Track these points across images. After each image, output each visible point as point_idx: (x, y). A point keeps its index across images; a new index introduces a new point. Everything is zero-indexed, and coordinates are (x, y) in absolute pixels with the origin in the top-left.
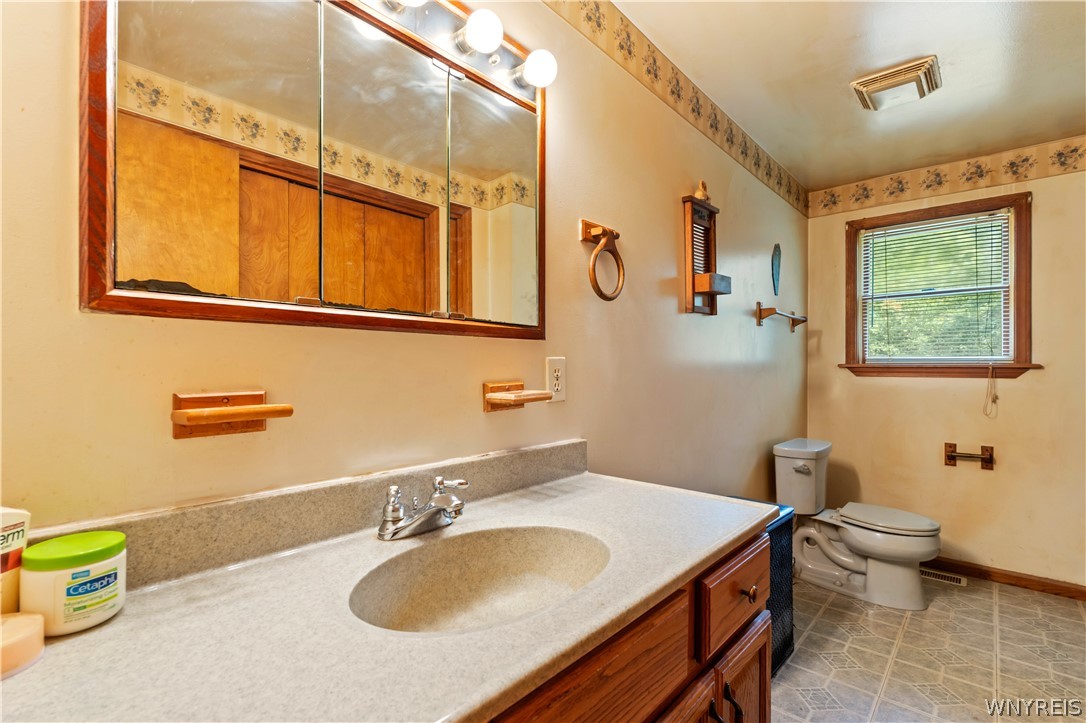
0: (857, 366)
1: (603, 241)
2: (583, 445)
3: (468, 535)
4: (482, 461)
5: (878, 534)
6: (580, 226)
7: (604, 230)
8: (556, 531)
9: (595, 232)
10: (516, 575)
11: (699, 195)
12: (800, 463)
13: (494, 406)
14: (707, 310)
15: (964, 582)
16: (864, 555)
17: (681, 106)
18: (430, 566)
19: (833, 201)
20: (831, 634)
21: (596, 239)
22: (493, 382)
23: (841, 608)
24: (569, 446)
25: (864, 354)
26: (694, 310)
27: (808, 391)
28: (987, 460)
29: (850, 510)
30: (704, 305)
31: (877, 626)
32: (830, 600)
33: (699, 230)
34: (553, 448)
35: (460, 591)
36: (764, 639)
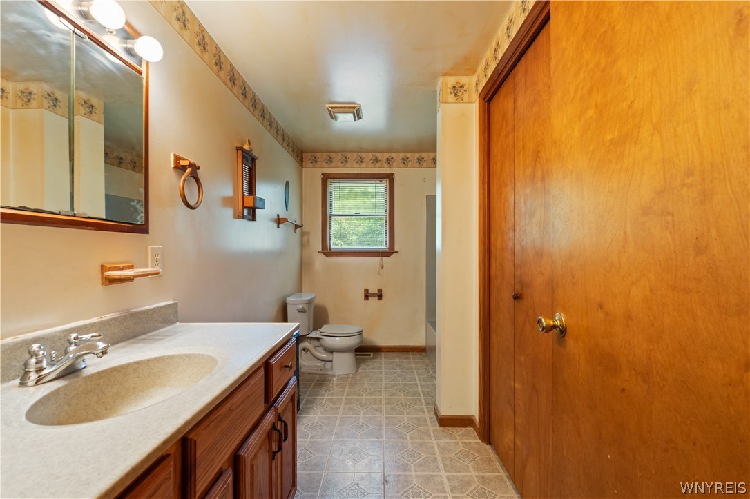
0: (327, 252)
1: (189, 170)
2: (175, 305)
3: (103, 372)
4: (102, 321)
5: (337, 338)
6: (172, 158)
7: (190, 163)
8: (173, 357)
9: (182, 163)
10: (142, 391)
11: (246, 147)
12: (301, 306)
13: (112, 281)
14: (250, 217)
15: (372, 354)
16: (331, 351)
17: (235, 89)
18: (73, 398)
19: (315, 161)
20: (317, 395)
21: (184, 168)
22: (110, 264)
23: (321, 381)
24: (166, 306)
25: (330, 246)
26: (243, 217)
27: (304, 266)
28: (380, 296)
29: (325, 329)
30: (248, 214)
31: (338, 385)
32: (316, 379)
33: (246, 167)
34: (155, 308)
35: (98, 412)
36: (294, 390)
